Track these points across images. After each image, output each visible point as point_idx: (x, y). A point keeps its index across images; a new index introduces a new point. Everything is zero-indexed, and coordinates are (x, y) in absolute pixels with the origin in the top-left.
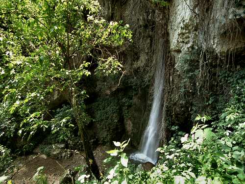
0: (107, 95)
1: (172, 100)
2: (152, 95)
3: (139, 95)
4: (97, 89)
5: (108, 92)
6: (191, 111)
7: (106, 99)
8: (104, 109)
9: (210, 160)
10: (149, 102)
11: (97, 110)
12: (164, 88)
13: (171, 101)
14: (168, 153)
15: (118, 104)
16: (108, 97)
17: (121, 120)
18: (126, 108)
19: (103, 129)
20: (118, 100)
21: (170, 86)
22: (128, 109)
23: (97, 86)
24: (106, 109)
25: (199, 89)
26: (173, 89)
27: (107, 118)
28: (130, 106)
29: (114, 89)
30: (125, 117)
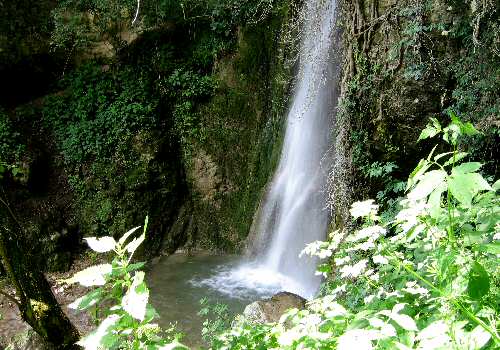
0: (101, 61)
1: (376, 67)
2: (291, 52)
3: (239, 55)
4: (57, 39)
5: (107, 49)
6: (447, 104)
7: (99, 76)
8: (92, 115)
9: (464, 271)
10: (280, 80)
11: (65, 121)
12: (339, 23)
13: (370, 72)
14: (347, 259)
15: (152, 92)
16: (107, 68)
17: (170, 155)
18: (188, 104)
19: (93, 190)
20: (153, 76)
21: (365, 17)
22: (193, 110)
23: (51, 27)
24: (101, 116)
25: (477, 27)
26: (377, 26)
27: (109, 151)
28: (202, 99)
29: (130, 37)
30: (184, 139)
